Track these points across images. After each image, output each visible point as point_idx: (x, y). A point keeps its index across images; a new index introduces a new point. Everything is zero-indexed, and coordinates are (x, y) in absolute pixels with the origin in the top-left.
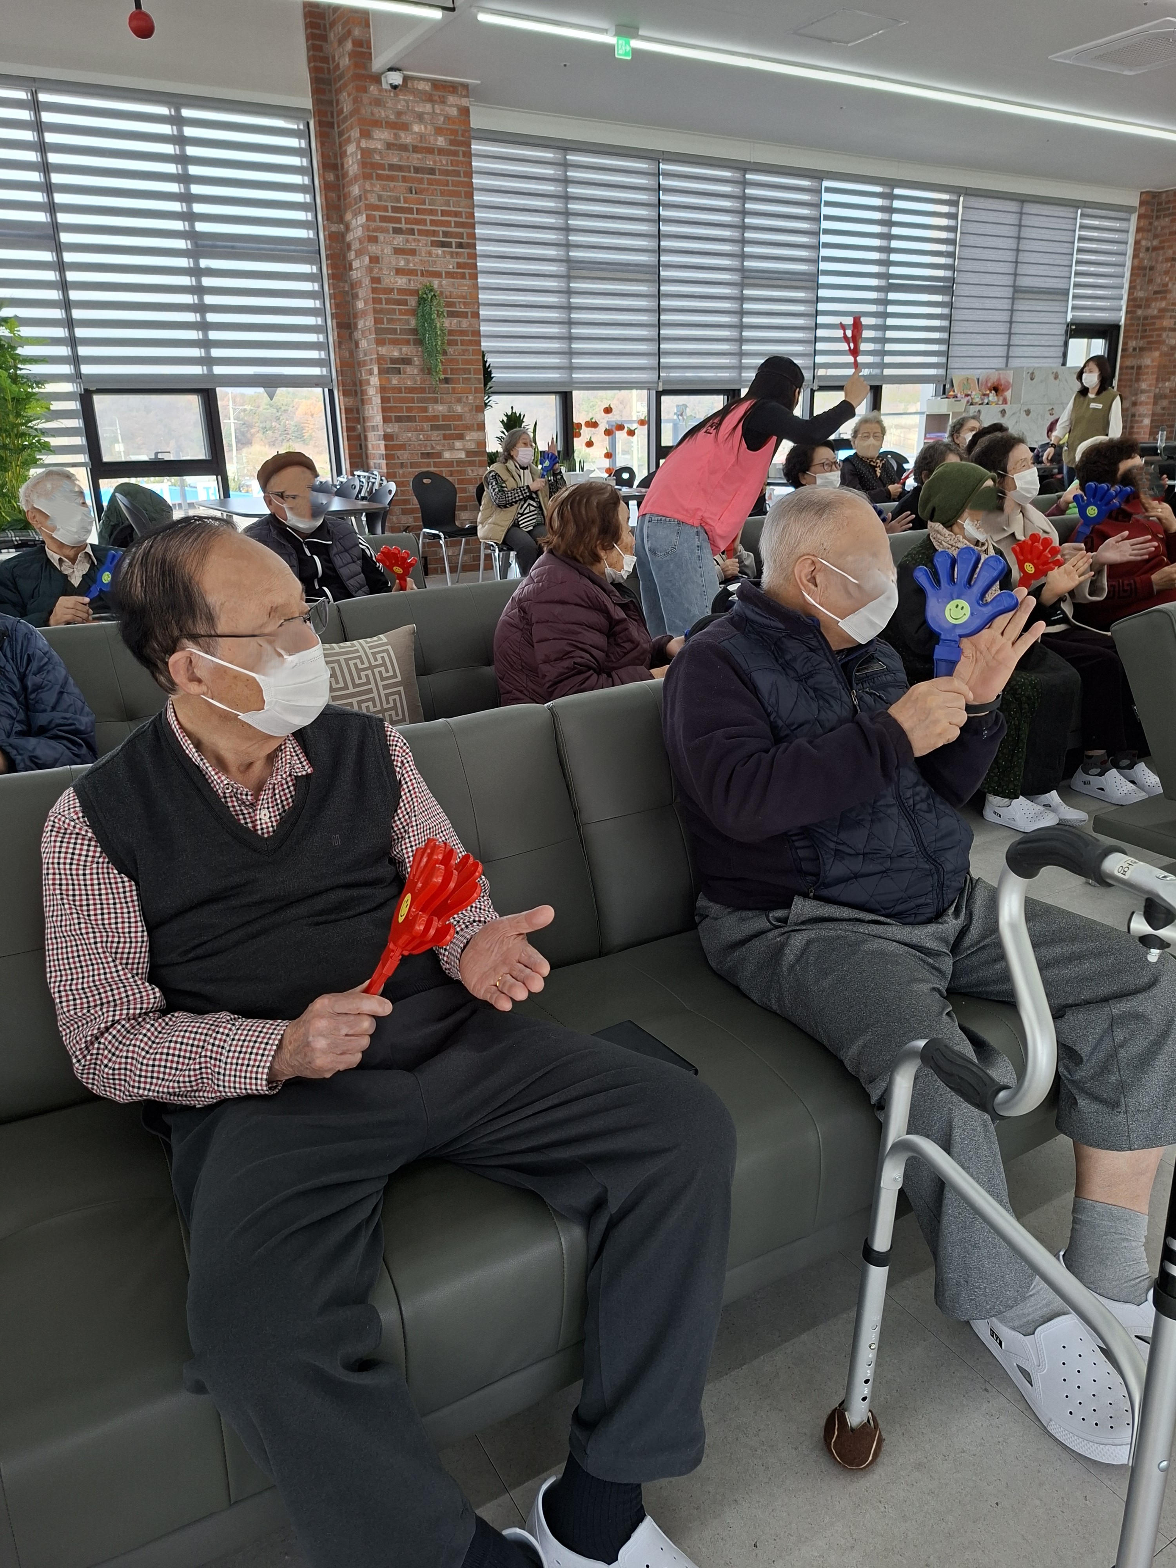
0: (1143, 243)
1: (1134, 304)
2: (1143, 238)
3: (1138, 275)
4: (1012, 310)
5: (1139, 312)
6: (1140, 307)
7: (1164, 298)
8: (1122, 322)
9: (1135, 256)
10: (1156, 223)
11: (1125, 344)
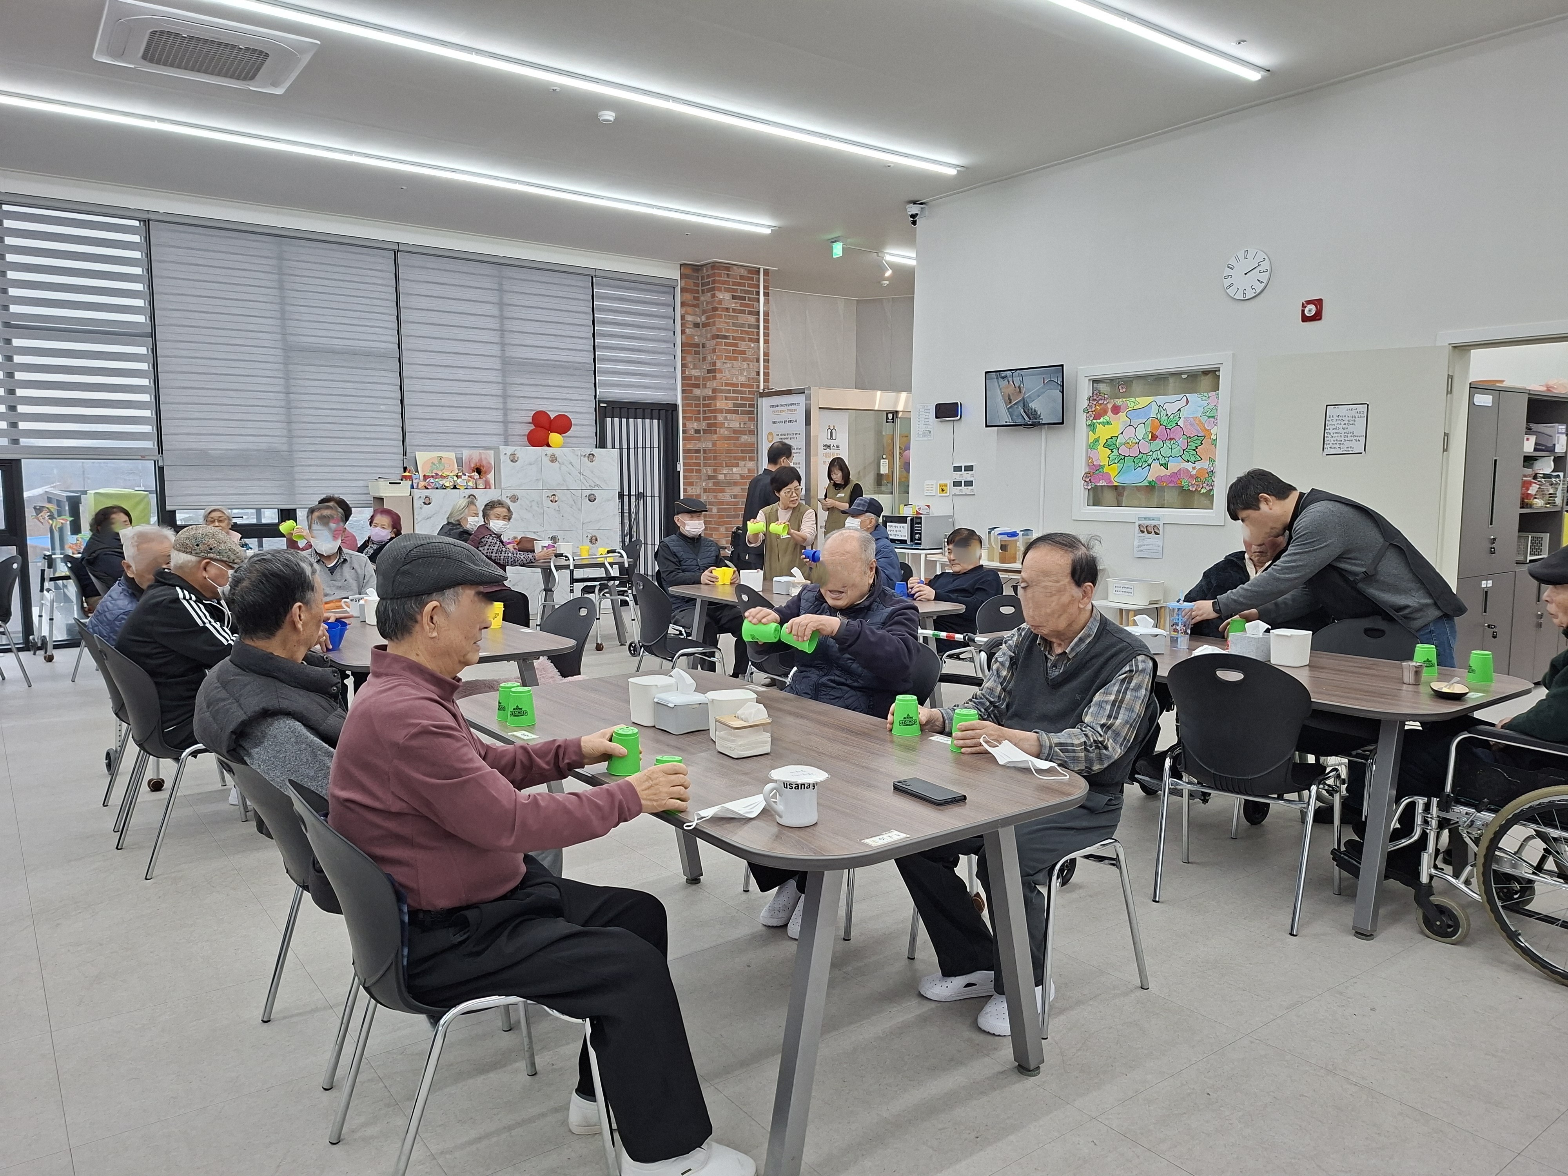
0: (689, 318)
1: (689, 384)
2: (687, 313)
3: (689, 352)
4: (504, 384)
5: (697, 392)
6: (697, 386)
7: (714, 378)
8: (679, 402)
9: (683, 332)
10: (702, 298)
11: (684, 425)
